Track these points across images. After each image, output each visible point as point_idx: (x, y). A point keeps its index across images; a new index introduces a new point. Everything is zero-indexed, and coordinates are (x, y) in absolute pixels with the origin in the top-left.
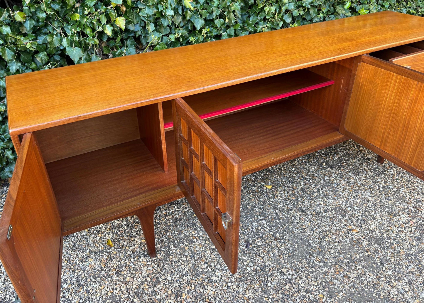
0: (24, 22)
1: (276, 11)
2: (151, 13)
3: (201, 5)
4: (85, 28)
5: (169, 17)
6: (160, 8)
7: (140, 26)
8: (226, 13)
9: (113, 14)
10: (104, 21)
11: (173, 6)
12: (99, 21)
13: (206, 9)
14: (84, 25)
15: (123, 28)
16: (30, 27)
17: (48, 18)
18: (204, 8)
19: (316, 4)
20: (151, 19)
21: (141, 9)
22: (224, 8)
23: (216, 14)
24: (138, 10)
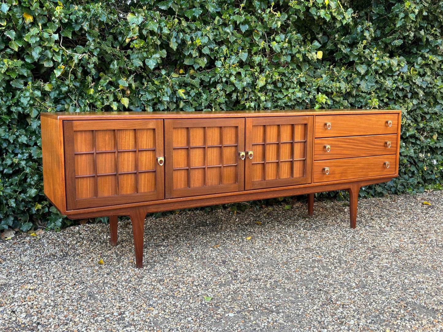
0: (50, 92)
1: (255, 106)
2: (150, 98)
3: (192, 98)
4: (96, 101)
5: (165, 103)
6: (158, 95)
7: (140, 109)
8: (212, 105)
9: (120, 95)
10: (111, 98)
11: (169, 95)
12: (107, 98)
13: (196, 101)
14: (96, 98)
15: (127, 106)
16: (54, 96)
17: (69, 91)
18: (194, 100)
19: (290, 104)
20: (151, 104)
21: (142, 95)
22: (211, 100)
23: (204, 104)
24: (140, 95)
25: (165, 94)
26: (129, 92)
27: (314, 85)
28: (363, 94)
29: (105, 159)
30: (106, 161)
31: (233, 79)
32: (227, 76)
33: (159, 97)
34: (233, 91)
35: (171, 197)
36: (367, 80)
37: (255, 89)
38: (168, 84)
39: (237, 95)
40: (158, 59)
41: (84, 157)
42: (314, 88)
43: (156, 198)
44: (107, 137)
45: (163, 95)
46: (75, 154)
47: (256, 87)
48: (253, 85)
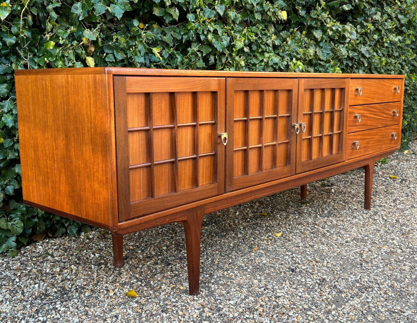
2: (120, 58)
5: (139, 65)
6: (129, 54)
9: (84, 52)
10: (73, 58)
11: (142, 54)
21: (107, 54)
24: (105, 54)
25: (138, 53)
26: (93, 49)
27: (286, 49)
28: (322, 63)
29: (161, 139)
30: (162, 142)
31: (210, 37)
32: (205, 33)
33: (131, 58)
34: (210, 53)
35: (231, 190)
36: (322, 47)
37: (232, 51)
38: (141, 39)
39: (215, 58)
40: (127, 5)
41: (136, 135)
42: (287, 52)
43: (215, 193)
44: (164, 104)
45: (136, 55)
46: (129, 131)
47: (234, 50)
48: (231, 47)
